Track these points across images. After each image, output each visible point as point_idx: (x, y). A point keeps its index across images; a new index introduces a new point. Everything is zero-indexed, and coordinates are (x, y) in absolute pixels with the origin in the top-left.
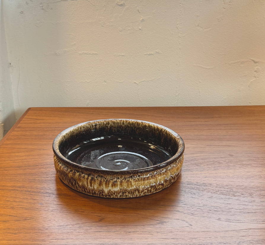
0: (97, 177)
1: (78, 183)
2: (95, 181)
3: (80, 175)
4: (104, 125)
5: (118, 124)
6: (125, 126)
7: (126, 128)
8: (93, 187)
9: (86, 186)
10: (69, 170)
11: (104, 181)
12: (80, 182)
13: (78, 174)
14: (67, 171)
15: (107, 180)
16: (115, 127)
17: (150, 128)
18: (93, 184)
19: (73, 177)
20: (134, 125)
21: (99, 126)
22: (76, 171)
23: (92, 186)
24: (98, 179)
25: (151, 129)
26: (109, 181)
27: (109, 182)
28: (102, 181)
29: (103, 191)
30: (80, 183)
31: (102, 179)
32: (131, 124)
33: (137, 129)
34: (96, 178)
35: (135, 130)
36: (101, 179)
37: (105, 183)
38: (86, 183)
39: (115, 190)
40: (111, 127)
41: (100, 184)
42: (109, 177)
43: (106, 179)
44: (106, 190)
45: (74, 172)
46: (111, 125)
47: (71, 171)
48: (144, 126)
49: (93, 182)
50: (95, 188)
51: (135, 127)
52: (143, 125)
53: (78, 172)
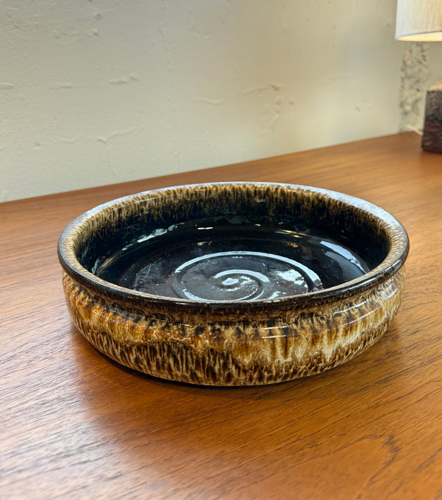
0: (296, 323)
1: (235, 362)
2: (297, 335)
3: (239, 333)
4: (135, 208)
5: (165, 201)
6: (180, 201)
7: (182, 205)
8: (293, 356)
9: (269, 359)
10: (190, 330)
11: (322, 325)
12: (247, 354)
13: (229, 333)
14: (184, 335)
15: (328, 322)
16: (158, 210)
17: (237, 193)
18: (291, 349)
19: (216, 347)
20: (200, 195)
21: (127, 213)
22: (221, 324)
23: (290, 355)
24: (303, 328)
25: (239, 196)
26: (334, 321)
27: (336, 324)
28: (317, 327)
29: (320, 358)
30: (246, 360)
31: (313, 322)
32: (192, 195)
33: (206, 202)
34: (295, 326)
35: (200, 207)
36: (310, 322)
37: (328, 332)
38: (267, 353)
39: (352, 342)
40: (151, 208)
41: (315, 339)
42: (329, 312)
43: (322, 318)
44: (328, 352)
45: (213, 331)
46: (149, 206)
47: (200, 330)
48: (222, 192)
49: (292, 339)
50: (299, 355)
51: (201, 200)
52: (219, 191)
53: (228, 324)
